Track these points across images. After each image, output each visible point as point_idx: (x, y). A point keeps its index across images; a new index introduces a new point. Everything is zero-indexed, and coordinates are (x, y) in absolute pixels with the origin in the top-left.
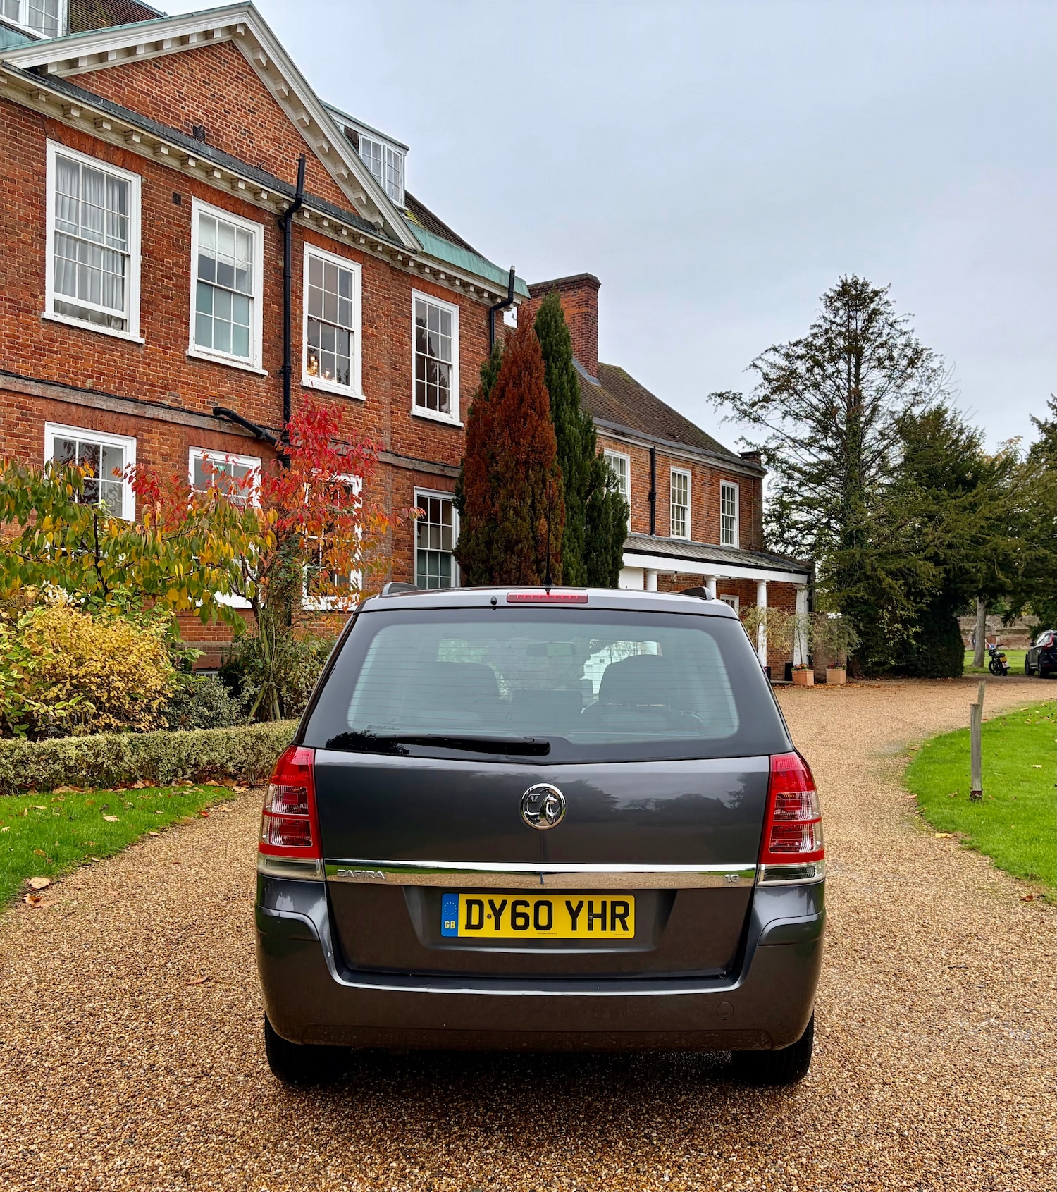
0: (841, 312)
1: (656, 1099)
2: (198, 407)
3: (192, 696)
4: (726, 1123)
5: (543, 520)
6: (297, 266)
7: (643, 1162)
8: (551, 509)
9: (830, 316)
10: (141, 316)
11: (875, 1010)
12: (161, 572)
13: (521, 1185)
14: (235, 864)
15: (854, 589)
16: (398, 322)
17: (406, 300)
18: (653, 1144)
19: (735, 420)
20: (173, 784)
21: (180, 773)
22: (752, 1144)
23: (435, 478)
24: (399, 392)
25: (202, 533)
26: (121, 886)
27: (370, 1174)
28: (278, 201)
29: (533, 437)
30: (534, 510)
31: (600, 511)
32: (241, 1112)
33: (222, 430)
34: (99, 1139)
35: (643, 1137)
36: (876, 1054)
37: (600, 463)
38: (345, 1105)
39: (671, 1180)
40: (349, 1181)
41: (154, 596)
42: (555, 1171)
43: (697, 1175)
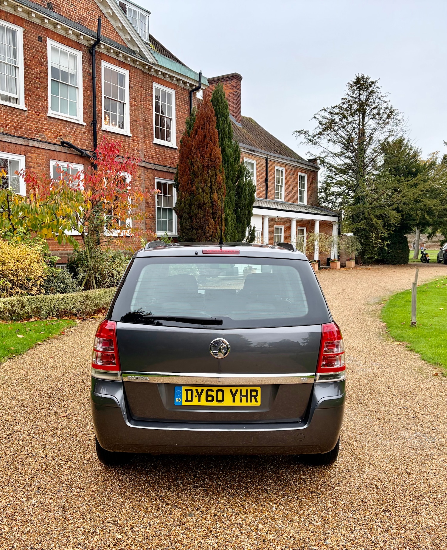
0: (356, 92)
1: (269, 472)
2: (54, 141)
3: (55, 278)
4: (300, 483)
5: (216, 194)
6: (98, 72)
7: (264, 501)
8: (220, 189)
9: (351, 94)
10: (25, 97)
11: (366, 429)
12: (39, 221)
13: (210, 512)
14: (78, 358)
15: (359, 224)
16: (147, 98)
17: (150, 88)
18: (268, 493)
19: (306, 144)
20: (48, 319)
21: (51, 314)
22: (311, 493)
23: (165, 173)
24: (147, 132)
25: (57, 202)
26: (27, 369)
27: (145, 507)
28: (88, 40)
29: (211, 154)
30: (211, 189)
31: (242, 189)
32: (86, 478)
33: (65, 151)
34: (24, 490)
35: (264, 490)
36: (366, 450)
37: (242, 166)
38: (132, 475)
39: (276, 509)
40: (135, 510)
41: (36, 232)
42: (225, 506)
43: (288, 507)
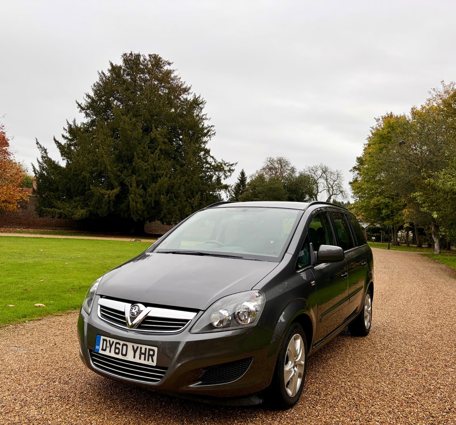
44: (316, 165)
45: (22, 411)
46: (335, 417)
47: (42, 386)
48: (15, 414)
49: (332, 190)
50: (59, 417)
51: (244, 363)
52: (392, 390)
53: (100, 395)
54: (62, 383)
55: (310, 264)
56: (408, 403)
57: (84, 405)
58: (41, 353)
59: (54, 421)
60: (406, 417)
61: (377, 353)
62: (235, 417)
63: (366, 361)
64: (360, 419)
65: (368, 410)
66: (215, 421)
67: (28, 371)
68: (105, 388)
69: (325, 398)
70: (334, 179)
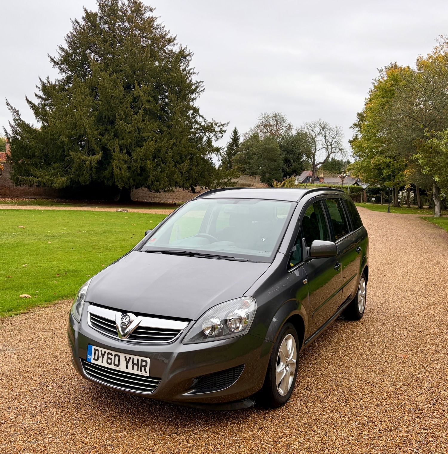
44: (314, 121)
45: (18, 421)
46: (324, 413)
47: (35, 391)
48: (10, 425)
49: (330, 147)
50: (54, 425)
51: (236, 370)
52: (381, 381)
53: (94, 399)
54: (56, 387)
55: (302, 261)
56: (396, 394)
57: (79, 412)
58: (31, 352)
59: (50, 430)
60: (393, 411)
61: (369, 339)
62: (228, 418)
63: (358, 350)
64: (349, 415)
65: (357, 404)
66: (209, 424)
67: (20, 374)
68: (99, 391)
69: (316, 393)
70: (333, 136)
